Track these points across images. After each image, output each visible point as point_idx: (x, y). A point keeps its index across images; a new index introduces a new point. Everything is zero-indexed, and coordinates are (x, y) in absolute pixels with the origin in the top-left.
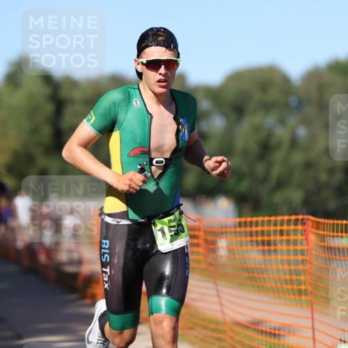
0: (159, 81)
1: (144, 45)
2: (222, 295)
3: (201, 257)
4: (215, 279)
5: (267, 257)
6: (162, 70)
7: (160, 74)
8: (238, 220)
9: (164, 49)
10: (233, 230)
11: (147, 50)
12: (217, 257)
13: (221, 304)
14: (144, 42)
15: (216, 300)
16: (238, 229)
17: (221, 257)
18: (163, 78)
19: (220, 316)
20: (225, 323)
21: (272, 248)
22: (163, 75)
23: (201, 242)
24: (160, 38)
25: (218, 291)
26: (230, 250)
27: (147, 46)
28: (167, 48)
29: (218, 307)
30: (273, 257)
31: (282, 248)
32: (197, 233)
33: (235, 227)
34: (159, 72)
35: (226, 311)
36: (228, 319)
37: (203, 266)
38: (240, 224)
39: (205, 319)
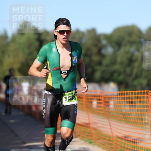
0: (64, 39)
1: (58, 24)
2: (111, 125)
3: (103, 109)
4: (108, 118)
5: (131, 108)
6: (65, 34)
7: (64, 36)
8: (119, 92)
9: (66, 26)
10: (116, 96)
11: (59, 26)
12: (109, 108)
13: (111, 129)
14: (58, 23)
15: (109, 127)
16: (119, 96)
17: (111, 108)
18: (65, 37)
19: (111, 134)
20: (113, 137)
21: (133, 104)
22: (66, 36)
23: (102, 102)
24: (64, 22)
25: (110, 123)
26: (115, 105)
27: (59, 25)
28: (67, 26)
29: (110, 130)
30: (134, 108)
31: (138, 104)
32: (101, 98)
33: (117, 95)
34: (64, 35)
35: (113, 132)
36: (114, 135)
37: (103, 112)
38: (119, 94)
39: (104, 136)
